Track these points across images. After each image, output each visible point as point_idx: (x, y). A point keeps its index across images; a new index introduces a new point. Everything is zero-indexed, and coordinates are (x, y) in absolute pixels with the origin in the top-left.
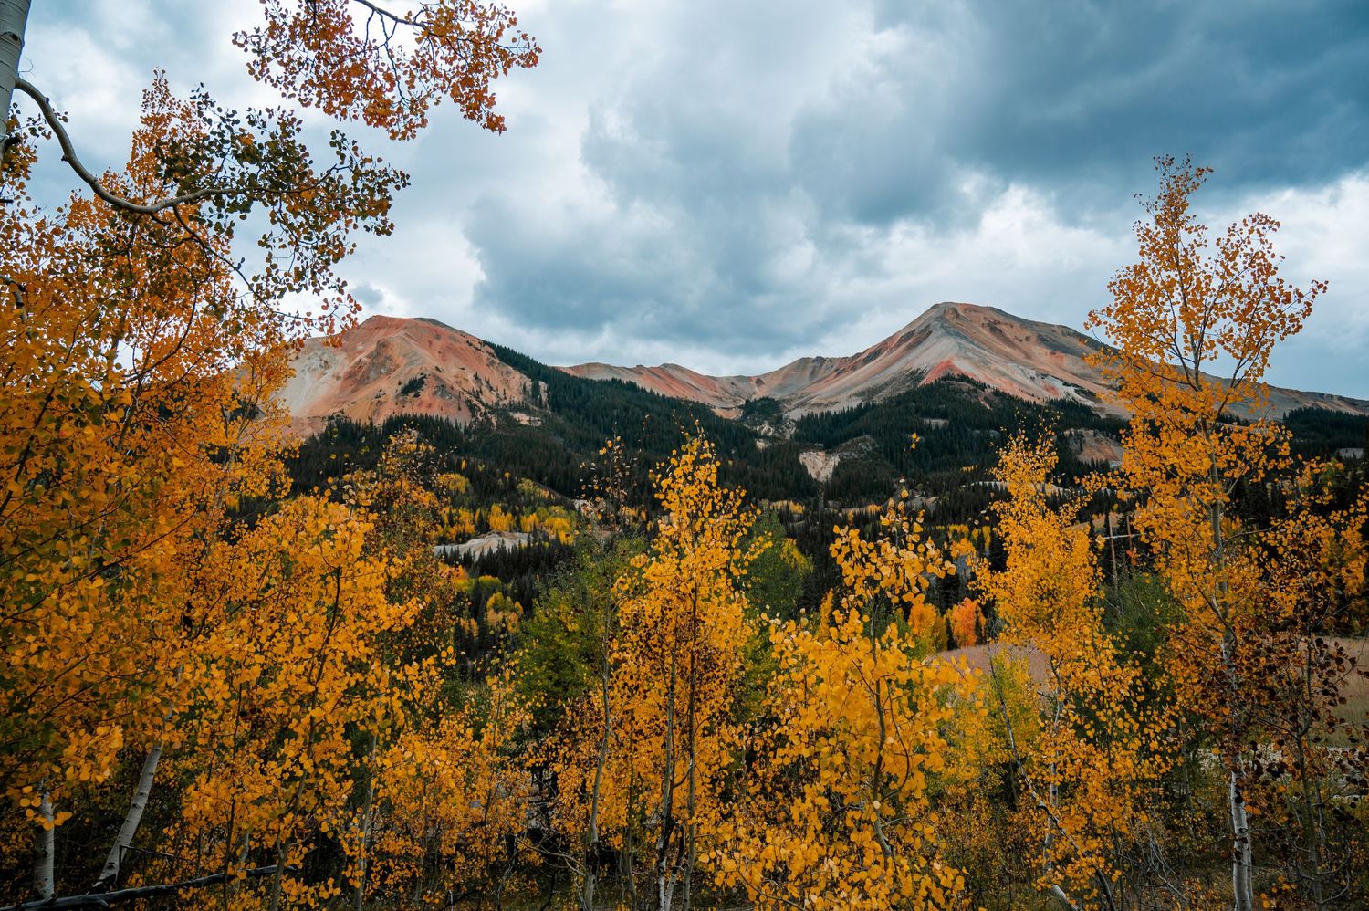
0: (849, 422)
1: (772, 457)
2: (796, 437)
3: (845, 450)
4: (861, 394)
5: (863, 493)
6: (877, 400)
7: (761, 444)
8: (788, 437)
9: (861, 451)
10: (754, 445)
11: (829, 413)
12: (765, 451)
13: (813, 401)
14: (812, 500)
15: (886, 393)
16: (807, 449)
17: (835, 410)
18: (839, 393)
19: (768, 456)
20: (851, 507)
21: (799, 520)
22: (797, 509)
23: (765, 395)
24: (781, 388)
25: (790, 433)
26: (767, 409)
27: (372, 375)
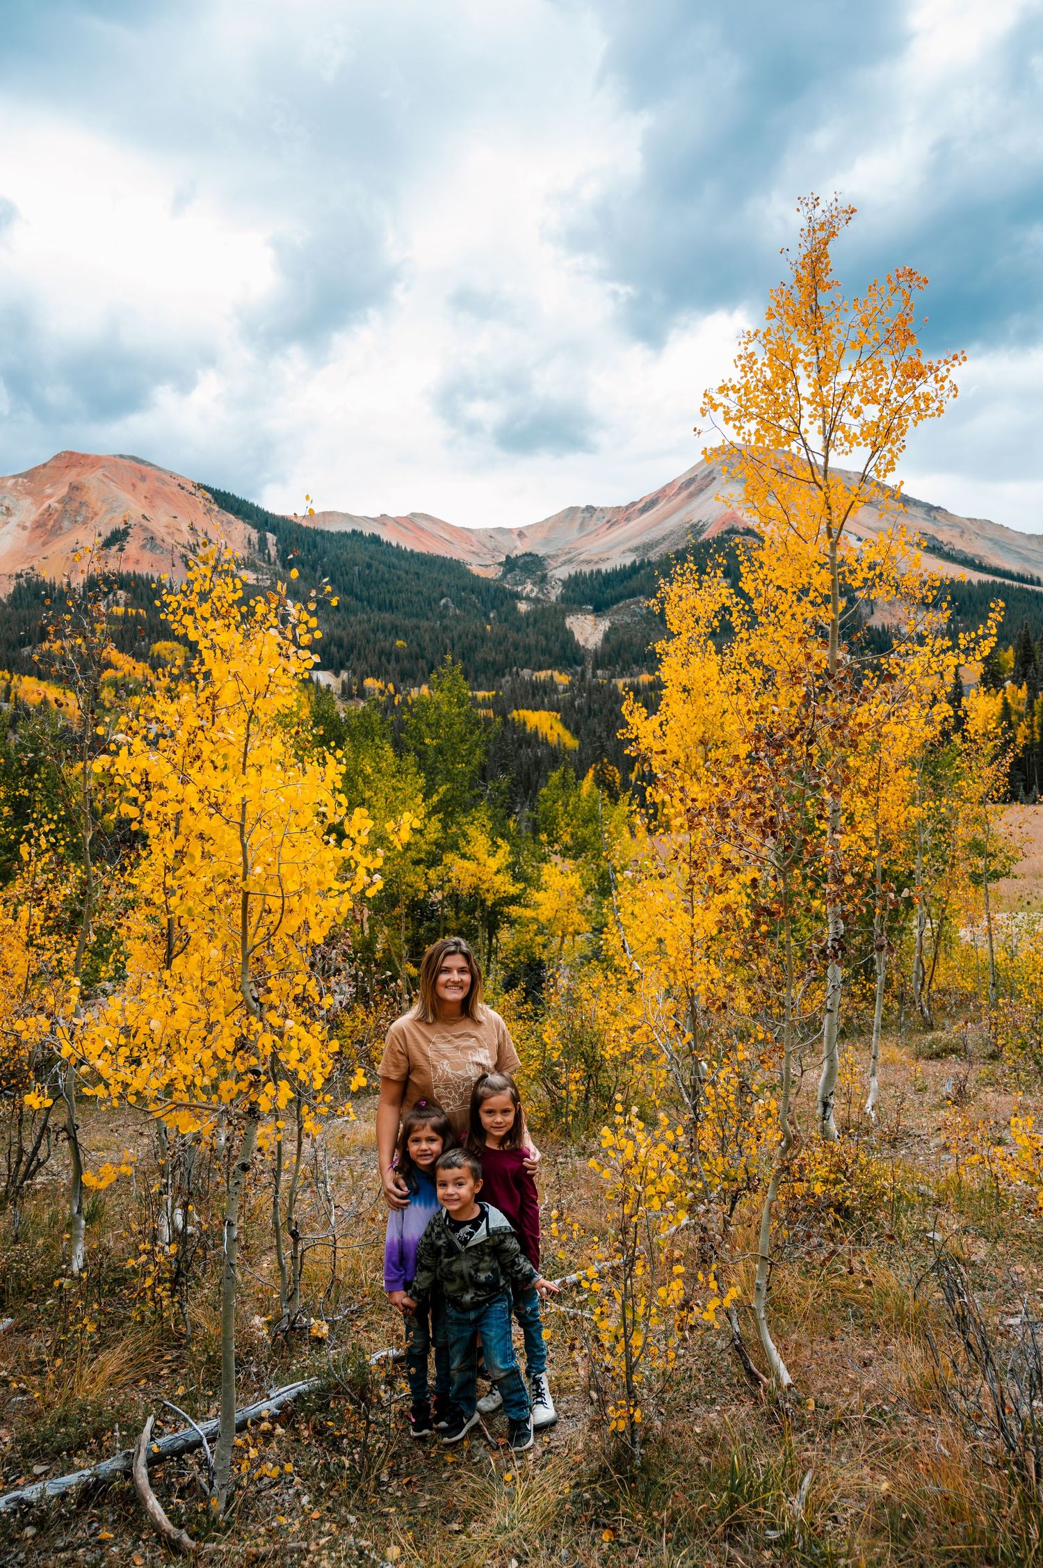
0: (622, 581)
1: (536, 621)
2: (563, 598)
3: (616, 612)
4: (636, 549)
5: (636, 662)
6: (654, 556)
7: (523, 607)
8: (553, 598)
9: (634, 614)
10: (515, 608)
11: (599, 572)
12: (528, 614)
13: (582, 557)
14: (579, 669)
15: (662, 549)
16: (573, 612)
17: (606, 567)
18: (611, 548)
19: (531, 620)
20: (622, 676)
21: (565, 691)
22: (562, 679)
23: (528, 550)
24: (547, 541)
25: (555, 593)
26: (530, 565)
27: (66, 524)
